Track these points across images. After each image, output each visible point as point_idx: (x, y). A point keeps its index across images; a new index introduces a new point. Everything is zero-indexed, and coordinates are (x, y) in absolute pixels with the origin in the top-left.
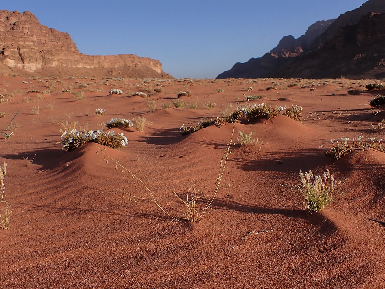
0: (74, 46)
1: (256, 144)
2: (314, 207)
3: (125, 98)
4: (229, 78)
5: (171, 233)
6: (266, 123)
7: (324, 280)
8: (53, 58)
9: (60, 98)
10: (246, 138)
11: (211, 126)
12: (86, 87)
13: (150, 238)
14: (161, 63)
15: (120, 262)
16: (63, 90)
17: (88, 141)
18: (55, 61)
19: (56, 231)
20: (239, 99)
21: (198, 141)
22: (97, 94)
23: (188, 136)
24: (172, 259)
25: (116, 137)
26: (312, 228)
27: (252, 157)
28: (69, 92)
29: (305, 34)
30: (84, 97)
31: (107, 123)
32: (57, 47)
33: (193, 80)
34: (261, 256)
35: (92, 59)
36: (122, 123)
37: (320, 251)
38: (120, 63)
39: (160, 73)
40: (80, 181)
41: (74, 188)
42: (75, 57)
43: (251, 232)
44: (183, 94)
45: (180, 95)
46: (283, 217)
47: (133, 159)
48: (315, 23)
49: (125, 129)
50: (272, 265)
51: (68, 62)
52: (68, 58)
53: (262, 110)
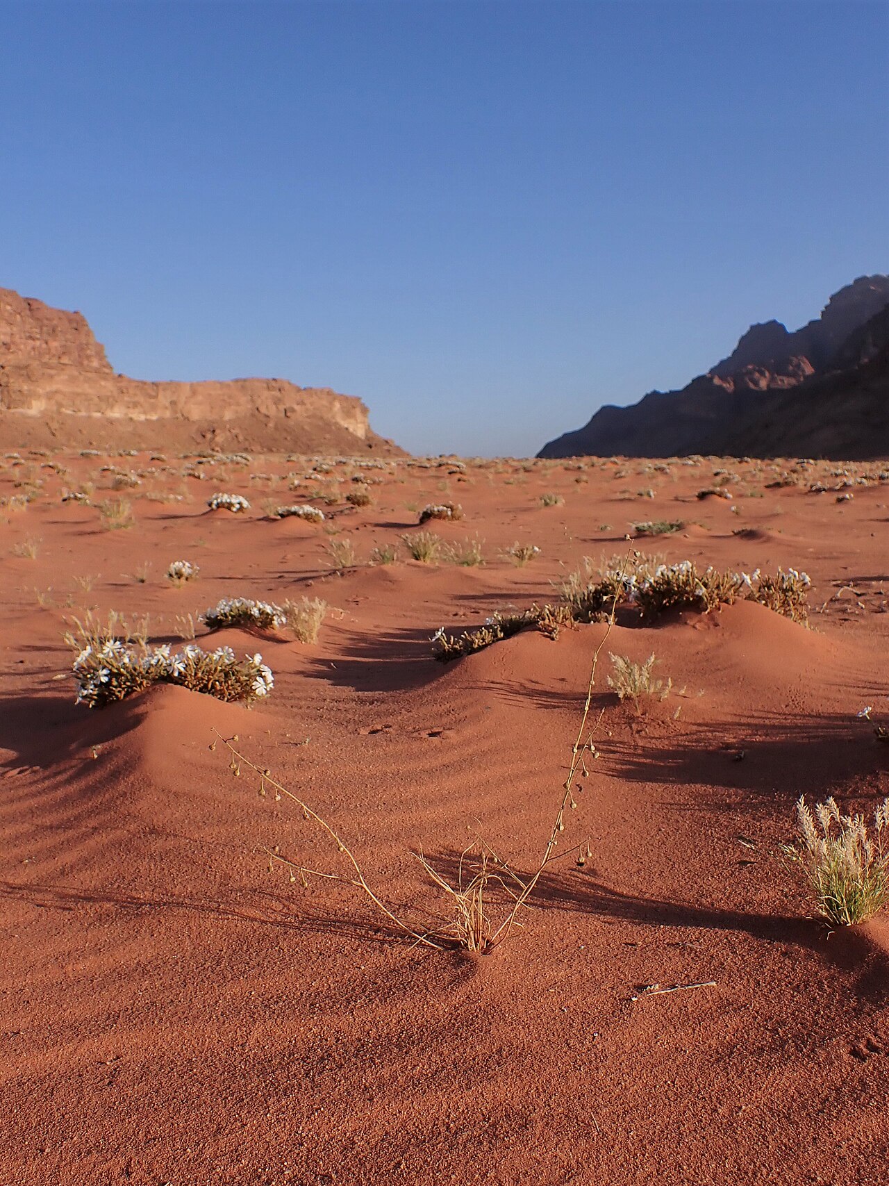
0: (100, 354)
1: (665, 696)
2: (841, 912)
3: (257, 522)
4: (579, 455)
5: (410, 982)
6: (697, 626)
7: (867, 1146)
8: (32, 388)
9: (56, 520)
10: (634, 675)
11: (526, 633)
12: (137, 483)
13: (346, 996)
14: (368, 405)
15: (263, 1072)
16: (65, 496)
17: (154, 679)
18: (38, 397)
19: (70, 968)
20: (611, 530)
21: (489, 682)
22: (171, 507)
23: (454, 666)
24: (415, 1066)
25: (238, 668)
26: (833, 977)
27: (652, 738)
28: (83, 501)
29: (819, 317)
30: (130, 518)
31: (208, 615)
32: (47, 357)
33: (466, 464)
34: (678, 1063)
35: (154, 394)
36: (251, 615)
37: (855, 1053)
38: (238, 404)
39: (363, 438)
40: (133, 809)
41: (119, 832)
42: (100, 385)
43: (651, 986)
44: (436, 513)
45: (427, 516)
46: (745, 940)
47: (290, 738)
48: (851, 282)
49: (262, 632)
50: (713, 1093)
51: (77, 402)
52: (79, 390)
53: (683, 583)
